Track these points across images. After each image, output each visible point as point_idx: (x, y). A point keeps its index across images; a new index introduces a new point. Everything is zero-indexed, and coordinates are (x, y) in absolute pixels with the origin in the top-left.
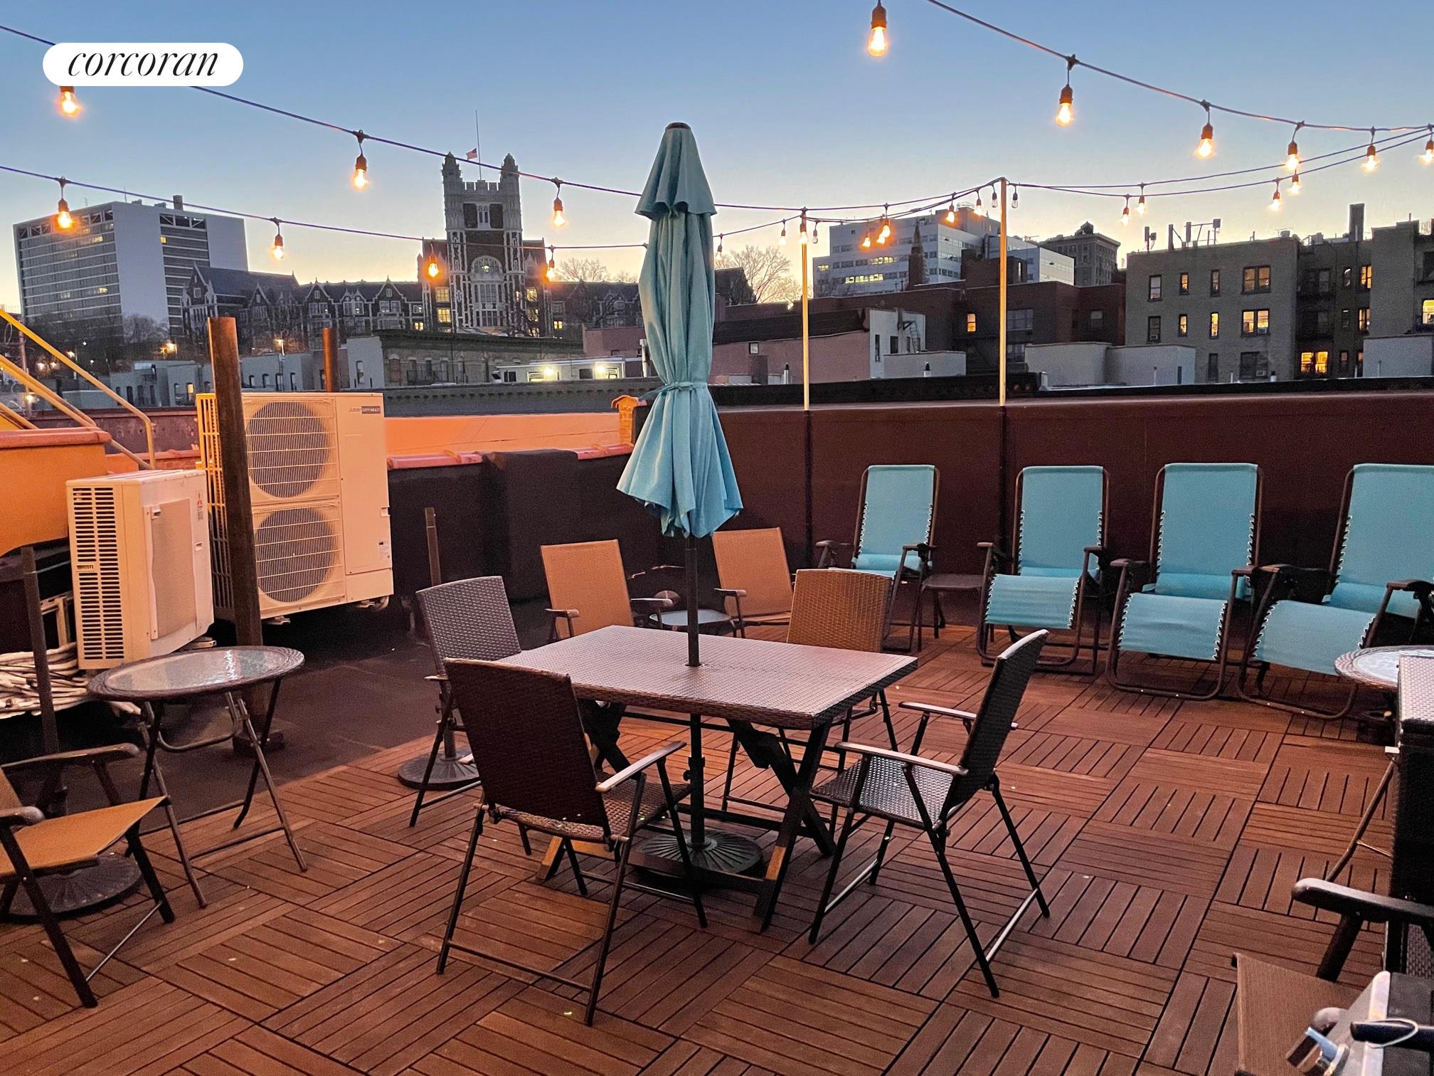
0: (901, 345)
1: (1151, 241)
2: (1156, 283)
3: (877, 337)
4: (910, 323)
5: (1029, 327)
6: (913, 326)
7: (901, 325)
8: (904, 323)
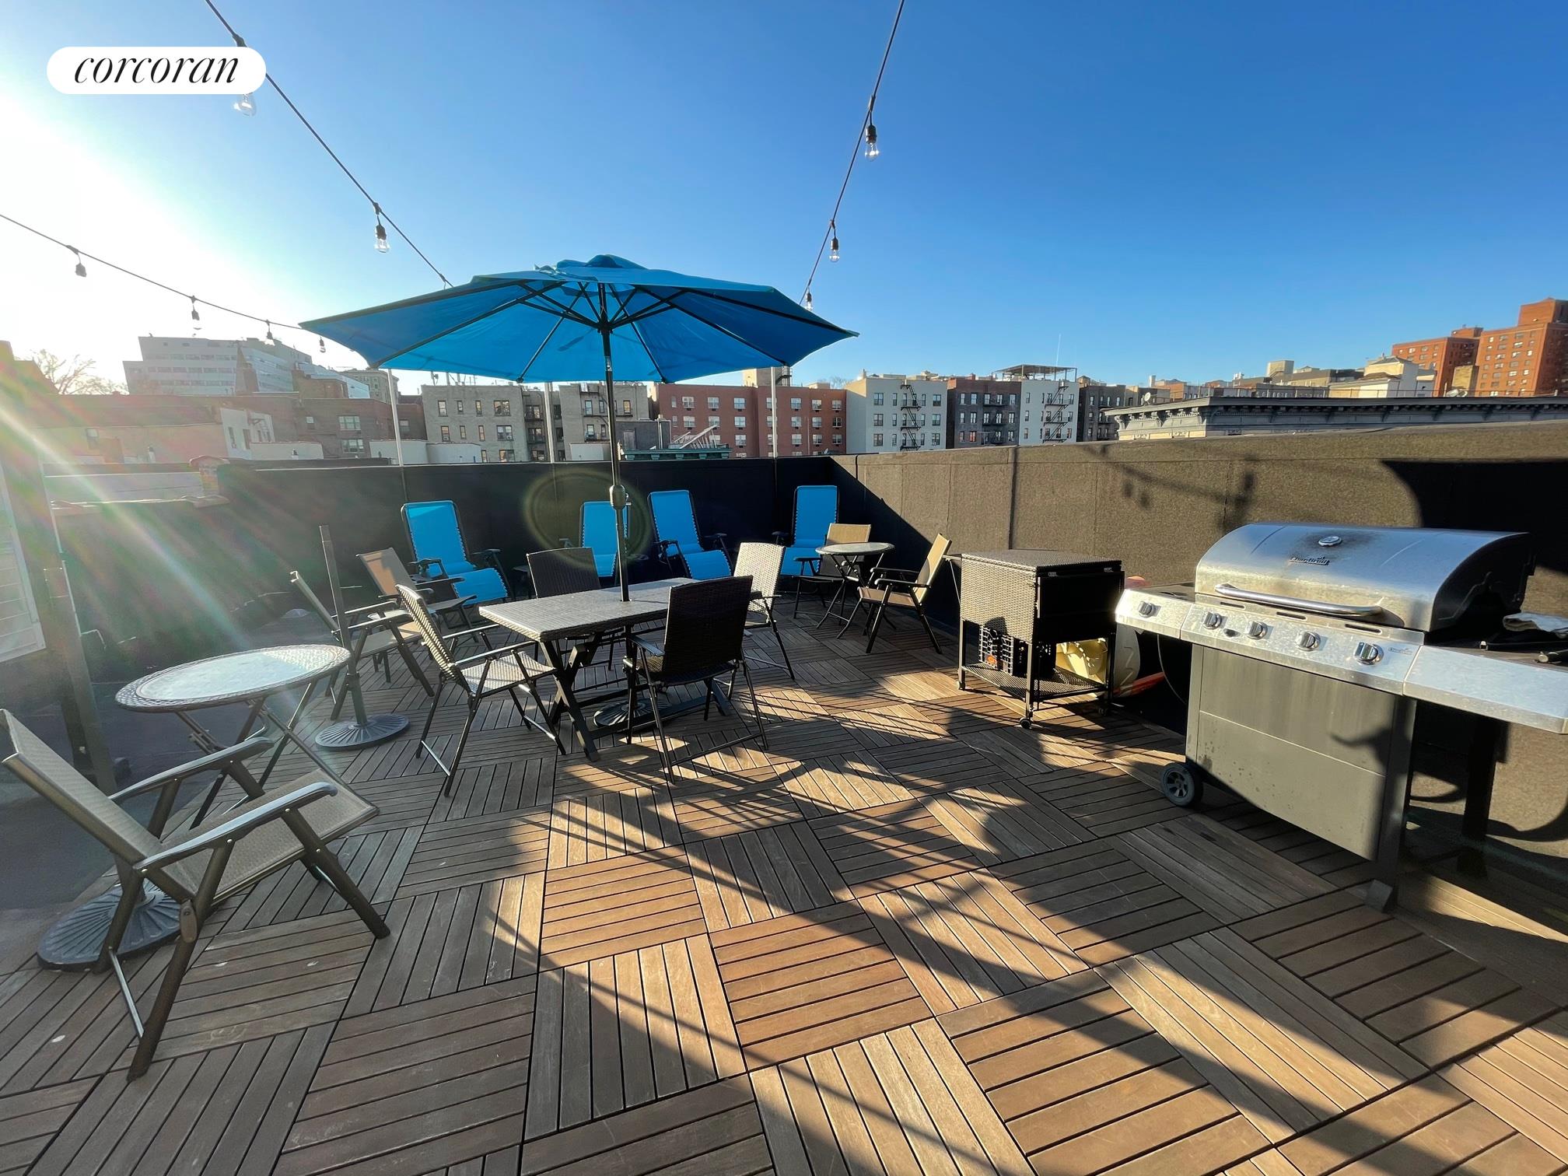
0: (254, 437)
1: (436, 380)
2: (442, 405)
3: (230, 429)
4: (260, 420)
5: (358, 429)
6: (262, 423)
7: (250, 421)
8: (253, 420)
